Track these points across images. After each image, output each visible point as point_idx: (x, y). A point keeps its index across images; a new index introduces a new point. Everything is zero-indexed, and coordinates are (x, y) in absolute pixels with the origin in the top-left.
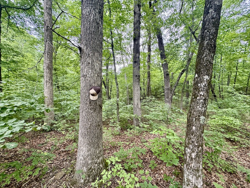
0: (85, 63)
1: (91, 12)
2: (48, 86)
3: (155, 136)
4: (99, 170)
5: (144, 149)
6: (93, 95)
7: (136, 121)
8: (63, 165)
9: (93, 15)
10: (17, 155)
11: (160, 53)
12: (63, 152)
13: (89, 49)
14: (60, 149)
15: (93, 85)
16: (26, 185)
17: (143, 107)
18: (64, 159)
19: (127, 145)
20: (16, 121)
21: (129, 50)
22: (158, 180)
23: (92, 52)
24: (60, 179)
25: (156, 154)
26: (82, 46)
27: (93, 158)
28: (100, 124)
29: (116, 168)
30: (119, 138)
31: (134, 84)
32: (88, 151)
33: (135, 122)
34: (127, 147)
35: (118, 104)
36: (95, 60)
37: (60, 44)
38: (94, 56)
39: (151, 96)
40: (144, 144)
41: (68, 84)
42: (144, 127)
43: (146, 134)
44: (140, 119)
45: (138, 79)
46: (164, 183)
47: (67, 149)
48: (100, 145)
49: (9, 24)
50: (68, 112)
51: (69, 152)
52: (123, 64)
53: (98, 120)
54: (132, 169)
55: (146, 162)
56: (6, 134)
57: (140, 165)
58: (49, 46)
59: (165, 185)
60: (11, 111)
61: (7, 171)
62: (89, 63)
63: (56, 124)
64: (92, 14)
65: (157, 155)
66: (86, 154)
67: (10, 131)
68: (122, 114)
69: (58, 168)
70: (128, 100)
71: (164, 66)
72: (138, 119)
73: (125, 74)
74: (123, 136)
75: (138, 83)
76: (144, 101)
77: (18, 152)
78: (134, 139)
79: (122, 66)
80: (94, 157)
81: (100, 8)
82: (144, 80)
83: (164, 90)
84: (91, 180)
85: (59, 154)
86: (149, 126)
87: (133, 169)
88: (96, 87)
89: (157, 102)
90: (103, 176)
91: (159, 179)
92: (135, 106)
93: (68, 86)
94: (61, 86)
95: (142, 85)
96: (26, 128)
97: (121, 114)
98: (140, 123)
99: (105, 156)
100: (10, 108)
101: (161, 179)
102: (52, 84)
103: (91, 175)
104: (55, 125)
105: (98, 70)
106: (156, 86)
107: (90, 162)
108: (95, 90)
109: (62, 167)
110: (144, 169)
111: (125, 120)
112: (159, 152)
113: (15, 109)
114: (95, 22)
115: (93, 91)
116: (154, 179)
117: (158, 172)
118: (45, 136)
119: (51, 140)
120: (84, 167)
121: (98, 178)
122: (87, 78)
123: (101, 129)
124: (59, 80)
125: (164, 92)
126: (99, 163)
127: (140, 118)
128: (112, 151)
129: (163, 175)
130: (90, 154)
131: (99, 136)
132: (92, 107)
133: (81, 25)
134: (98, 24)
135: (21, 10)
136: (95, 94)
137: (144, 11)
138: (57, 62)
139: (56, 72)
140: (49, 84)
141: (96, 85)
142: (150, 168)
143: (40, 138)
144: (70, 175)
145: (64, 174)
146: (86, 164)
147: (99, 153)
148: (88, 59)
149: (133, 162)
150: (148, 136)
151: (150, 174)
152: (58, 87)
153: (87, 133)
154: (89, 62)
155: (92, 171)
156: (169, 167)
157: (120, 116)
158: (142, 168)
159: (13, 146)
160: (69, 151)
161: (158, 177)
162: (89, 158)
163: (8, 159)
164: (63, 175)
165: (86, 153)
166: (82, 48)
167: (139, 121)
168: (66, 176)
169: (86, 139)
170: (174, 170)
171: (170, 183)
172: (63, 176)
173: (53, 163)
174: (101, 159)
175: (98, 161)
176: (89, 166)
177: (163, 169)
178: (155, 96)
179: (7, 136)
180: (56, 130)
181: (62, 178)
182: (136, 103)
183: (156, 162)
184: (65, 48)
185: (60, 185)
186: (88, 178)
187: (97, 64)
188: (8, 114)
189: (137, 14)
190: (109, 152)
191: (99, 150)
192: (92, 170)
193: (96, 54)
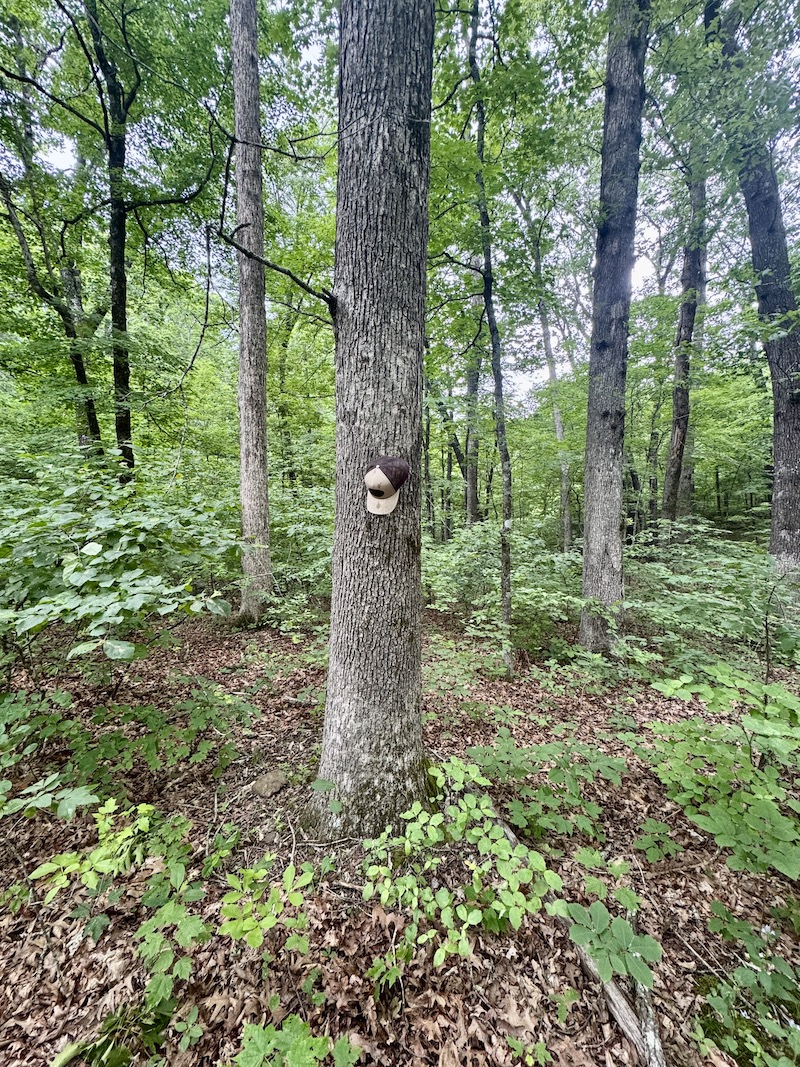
0: (350, 363)
1: (375, 127)
2: (251, 468)
3: (691, 713)
4: (400, 801)
5: (620, 759)
6: (378, 493)
7: (596, 629)
8: (287, 751)
9: (384, 141)
10: (162, 690)
11: (759, 283)
12: (290, 706)
13: (365, 297)
14: (282, 692)
15: (382, 453)
16: (176, 787)
17: (633, 568)
18: (290, 730)
19: (536, 728)
20: (142, 577)
21: (581, 299)
22: (674, 917)
23: (377, 312)
24: (269, 794)
25: (682, 798)
26: (339, 292)
27: (377, 747)
28: (408, 615)
29: (464, 808)
30: (504, 692)
31: (593, 452)
32: (359, 717)
33: (589, 632)
34: (536, 737)
35: (505, 546)
36: (388, 346)
37: (298, 311)
38: (386, 326)
39: (690, 517)
40: (620, 735)
41: (324, 465)
42: (634, 662)
43: (642, 697)
44: (612, 622)
45: (614, 428)
46: (711, 944)
47: (302, 699)
48: (405, 701)
49: (149, 264)
50: (315, 565)
51: (309, 711)
52: (546, 368)
53: (401, 597)
54: (546, 833)
55: (625, 821)
56: (109, 612)
57: (585, 824)
58: (253, 321)
59: (713, 956)
60: (132, 543)
61: (135, 733)
62: (367, 360)
63: (275, 606)
64: (380, 138)
65: (683, 803)
66: (352, 726)
67: (117, 607)
68: (527, 591)
69: (268, 756)
70: (567, 534)
71: (775, 356)
72: (605, 623)
73: (557, 410)
74: (523, 688)
75: (612, 451)
76: (644, 536)
77: (166, 682)
78: (578, 707)
79: (543, 375)
80: (382, 743)
81: (415, 102)
82: (654, 436)
83: (770, 486)
84: (368, 828)
85: (278, 710)
86: (659, 657)
87: (552, 836)
88: (392, 460)
89: (721, 543)
90: (410, 827)
91: (684, 916)
92: (594, 560)
93: (324, 471)
94: (301, 472)
95: (640, 462)
96: (162, 600)
97: (523, 589)
98: (613, 638)
99: (435, 752)
100: (128, 535)
101: (692, 921)
102: (263, 462)
103: (370, 809)
104: (272, 610)
105: (402, 386)
106: (726, 465)
107: (365, 759)
108: (386, 471)
109: (282, 758)
110: (609, 848)
111: (537, 616)
112: (700, 791)
113: (141, 538)
114: (392, 169)
115: (376, 477)
116: (657, 907)
117: (683, 884)
118: (243, 641)
119: (258, 657)
120: (346, 775)
121: (389, 829)
122: (357, 424)
123: (411, 639)
124: (295, 448)
125: (769, 499)
126: (402, 772)
127: (612, 614)
128: (469, 739)
129: (706, 905)
130: (368, 729)
131: (407, 667)
132: (376, 543)
133: (338, 200)
134: (403, 176)
135: (173, 205)
136: (387, 487)
137: (666, 66)
138: (288, 381)
139: (286, 418)
140: (254, 462)
141: (392, 452)
142: (639, 851)
143: (228, 648)
144: (301, 792)
145: (283, 780)
146: (350, 765)
147: (403, 734)
148: (361, 341)
149: (554, 804)
150: (650, 706)
151: (637, 879)
152: (292, 475)
153: (355, 647)
154: (364, 354)
155: (373, 797)
156: (752, 875)
157: (518, 597)
158: (597, 844)
159: (121, 651)
160: (309, 705)
161: (676, 906)
162: (362, 743)
163: (141, 698)
164: (279, 786)
165: (351, 721)
166: (340, 299)
167: (609, 631)
168: (290, 790)
169: (352, 669)
170: (779, 900)
171: (747, 955)
172: (281, 788)
173: (256, 737)
174: (409, 756)
175: (399, 762)
176: (363, 775)
177: (713, 878)
178: (717, 517)
179: (111, 621)
180: (274, 626)
181: (276, 794)
182: (596, 547)
183: (675, 833)
184: (313, 326)
185: (267, 817)
186: (357, 819)
187: (400, 362)
188: (122, 554)
189: (624, 92)
190: (454, 739)
191: (405, 720)
192: (375, 792)
193: (395, 316)
